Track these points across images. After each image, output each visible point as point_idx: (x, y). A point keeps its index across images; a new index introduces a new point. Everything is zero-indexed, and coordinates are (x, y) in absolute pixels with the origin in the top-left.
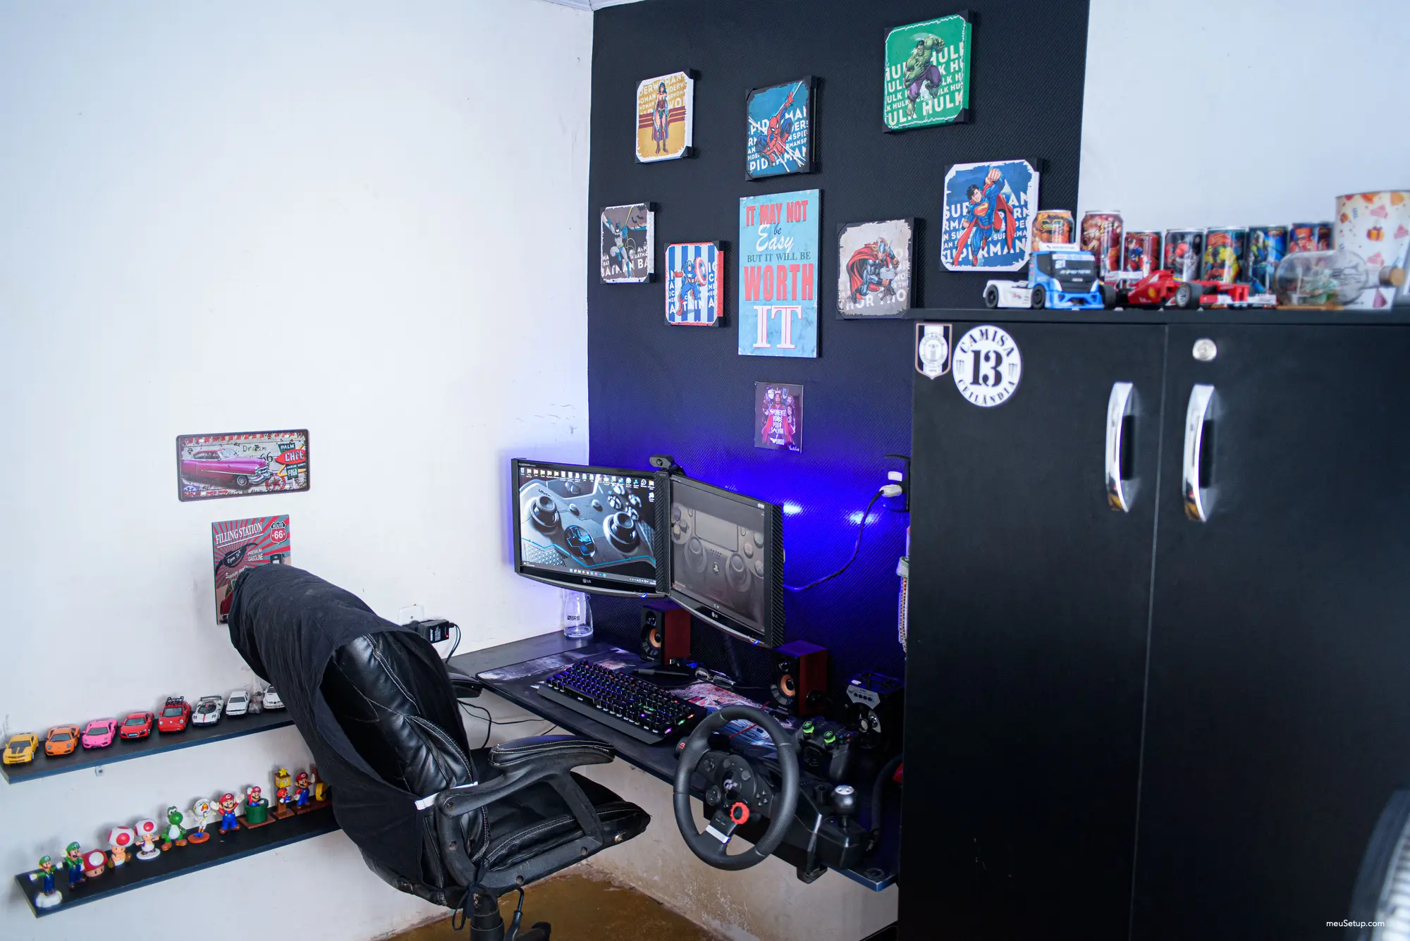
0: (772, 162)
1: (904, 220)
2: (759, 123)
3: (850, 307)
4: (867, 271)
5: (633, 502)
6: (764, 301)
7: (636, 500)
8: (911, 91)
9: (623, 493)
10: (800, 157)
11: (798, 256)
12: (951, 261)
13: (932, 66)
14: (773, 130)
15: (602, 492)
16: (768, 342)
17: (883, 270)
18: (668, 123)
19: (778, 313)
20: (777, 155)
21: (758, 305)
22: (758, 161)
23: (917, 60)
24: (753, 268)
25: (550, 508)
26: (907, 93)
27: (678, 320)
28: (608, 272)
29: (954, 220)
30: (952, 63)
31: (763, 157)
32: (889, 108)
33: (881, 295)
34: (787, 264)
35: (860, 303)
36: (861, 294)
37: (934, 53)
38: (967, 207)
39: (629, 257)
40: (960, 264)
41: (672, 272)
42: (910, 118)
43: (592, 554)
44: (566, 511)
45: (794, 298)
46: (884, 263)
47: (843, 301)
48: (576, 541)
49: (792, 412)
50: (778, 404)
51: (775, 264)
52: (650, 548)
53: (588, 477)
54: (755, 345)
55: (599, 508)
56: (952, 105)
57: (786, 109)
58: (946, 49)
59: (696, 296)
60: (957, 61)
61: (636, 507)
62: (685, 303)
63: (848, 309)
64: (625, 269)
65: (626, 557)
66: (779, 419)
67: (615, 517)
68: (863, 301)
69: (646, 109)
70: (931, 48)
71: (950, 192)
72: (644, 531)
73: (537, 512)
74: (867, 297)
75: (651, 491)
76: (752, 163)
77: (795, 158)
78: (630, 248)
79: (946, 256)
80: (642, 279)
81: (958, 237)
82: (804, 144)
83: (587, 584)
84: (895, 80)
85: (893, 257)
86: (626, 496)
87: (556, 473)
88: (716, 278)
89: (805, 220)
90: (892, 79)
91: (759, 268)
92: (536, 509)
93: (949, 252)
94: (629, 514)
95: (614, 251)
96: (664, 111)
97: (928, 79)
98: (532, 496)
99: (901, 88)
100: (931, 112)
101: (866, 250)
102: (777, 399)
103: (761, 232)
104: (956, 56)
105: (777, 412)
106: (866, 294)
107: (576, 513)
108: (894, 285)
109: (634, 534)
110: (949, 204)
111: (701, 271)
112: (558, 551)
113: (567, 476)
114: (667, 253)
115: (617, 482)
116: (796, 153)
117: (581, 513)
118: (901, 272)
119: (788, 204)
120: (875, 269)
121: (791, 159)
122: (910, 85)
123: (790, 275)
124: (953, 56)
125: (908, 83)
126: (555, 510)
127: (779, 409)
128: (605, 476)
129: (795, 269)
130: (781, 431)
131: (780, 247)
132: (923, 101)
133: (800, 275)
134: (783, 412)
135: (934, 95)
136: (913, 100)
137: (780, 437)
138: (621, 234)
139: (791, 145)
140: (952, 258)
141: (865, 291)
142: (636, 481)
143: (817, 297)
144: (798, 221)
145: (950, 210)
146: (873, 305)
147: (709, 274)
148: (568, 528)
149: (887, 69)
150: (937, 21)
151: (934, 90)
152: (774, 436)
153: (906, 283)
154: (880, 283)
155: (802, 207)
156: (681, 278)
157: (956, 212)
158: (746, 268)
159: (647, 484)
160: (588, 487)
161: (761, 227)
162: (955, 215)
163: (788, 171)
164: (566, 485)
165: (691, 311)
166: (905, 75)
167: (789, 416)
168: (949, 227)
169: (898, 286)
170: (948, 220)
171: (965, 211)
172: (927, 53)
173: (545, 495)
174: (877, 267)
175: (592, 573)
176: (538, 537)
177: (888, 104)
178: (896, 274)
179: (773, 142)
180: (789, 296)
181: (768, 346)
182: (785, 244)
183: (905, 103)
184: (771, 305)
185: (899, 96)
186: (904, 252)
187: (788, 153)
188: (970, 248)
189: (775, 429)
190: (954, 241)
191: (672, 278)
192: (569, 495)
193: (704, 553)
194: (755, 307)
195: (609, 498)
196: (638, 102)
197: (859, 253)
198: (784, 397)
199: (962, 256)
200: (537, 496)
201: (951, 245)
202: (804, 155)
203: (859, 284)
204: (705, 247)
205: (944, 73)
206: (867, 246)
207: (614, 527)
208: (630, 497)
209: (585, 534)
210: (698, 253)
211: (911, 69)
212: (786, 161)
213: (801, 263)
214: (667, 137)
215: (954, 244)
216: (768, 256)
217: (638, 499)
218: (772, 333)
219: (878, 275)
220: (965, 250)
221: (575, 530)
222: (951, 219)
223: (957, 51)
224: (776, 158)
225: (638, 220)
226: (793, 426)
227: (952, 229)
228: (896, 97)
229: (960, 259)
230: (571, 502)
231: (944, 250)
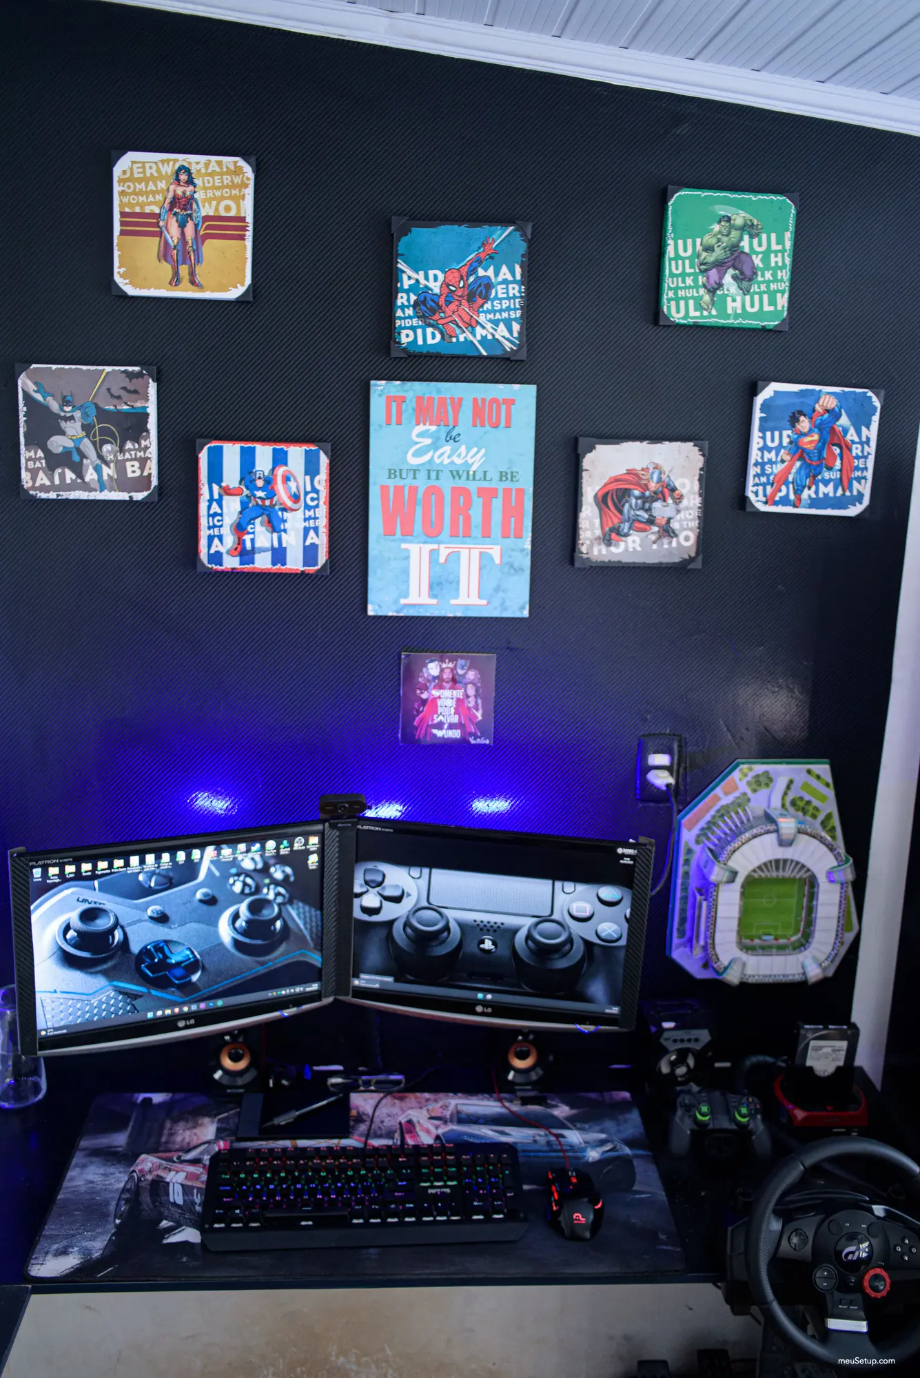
0: (451, 337)
1: (692, 444)
2: (421, 273)
3: (600, 551)
4: (631, 506)
5: (278, 875)
6: (424, 538)
7: (284, 872)
8: (708, 278)
9: (260, 866)
10: (507, 335)
11: (493, 475)
12: (764, 499)
13: (743, 252)
14: (453, 289)
15: (217, 874)
16: (432, 594)
17: (657, 505)
18: (200, 239)
19: (454, 557)
20: (460, 327)
21: (411, 542)
22: (419, 331)
23: (719, 240)
24: (399, 490)
25: (102, 924)
26: (701, 280)
27: (231, 563)
28: (42, 479)
29: (770, 450)
30: (772, 255)
31: (430, 325)
32: (671, 294)
33: (653, 537)
34: (473, 487)
35: (617, 546)
36: (619, 534)
37: (746, 237)
38: (789, 436)
39: (100, 457)
40: (776, 503)
41: (215, 488)
42: (705, 313)
43: (195, 978)
44: (140, 921)
45: (486, 533)
46: (659, 496)
47: (588, 542)
48: (164, 965)
49: (477, 691)
50: (447, 682)
51: (446, 485)
52: (308, 938)
53: (189, 856)
54: (403, 601)
55: (210, 901)
56: (772, 308)
57: (479, 261)
58: (764, 236)
59: (274, 525)
60: (780, 255)
61: (285, 882)
62: (247, 538)
63: (596, 552)
64: (91, 475)
65: (262, 964)
66: (451, 703)
67: (243, 908)
68: (622, 545)
69: (142, 205)
70: (742, 229)
71: (764, 415)
72: (298, 915)
73: (73, 938)
74: (630, 539)
75: (313, 853)
76: (404, 333)
77: (497, 336)
78: (103, 442)
79: (757, 496)
80: (139, 496)
81: (775, 471)
82: (515, 320)
83: (186, 1027)
84: (683, 259)
85: (673, 490)
86: (265, 871)
87: (118, 863)
88: (322, 500)
89: (508, 425)
90: (677, 257)
91: (413, 490)
92: (71, 934)
93: (760, 488)
94: (271, 896)
95: (58, 444)
96: (190, 216)
97: (735, 268)
98: (62, 912)
99: (692, 271)
100: (739, 311)
101: (627, 477)
102: (447, 675)
103: (419, 435)
104: (780, 247)
105: (447, 693)
106: (626, 535)
107: (162, 919)
108: (675, 525)
109: (278, 924)
110: (762, 429)
111: (287, 490)
112: (121, 992)
113: (142, 862)
114: (203, 457)
115: (248, 851)
116: (499, 330)
117: (173, 917)
118: (687, 508)
119: (475, 400)
120: (644, 503)
121: (490, 337)
122: (706, 271)
123: (477, 503)
124: (774, 247)
125: (703, 267)
126: (117, 924)
127: (450, 689)
128: (224, 846)
129: (488, 495)
130: (455, 719)
131: (458, 461)
132: (728, 295)
133: (497, 504)
134: (459, 693)
135: (746, 291)
136: (712, 291)
137: (451, 726)
138: (78, 414)
139: (491, 316)
140: (765, 495)
141: (626, 530)
142: (285, 842)
143: (530, 534)
144: (496, 426)
145: (764, 438)
146: (639, 549)
147: (306, 493)
148: (145, 947)
149: (670, 242)
150: (753, 197)
151: (745, 284)
152: (440, 726)
153: (695, 524)
154: (651, 521)
155: (503, 408)
156: (237, 499)
157: (773, 440)
158: (384, 489)
159: (306, 843)
160: (190, 870)
161: (421, 428)
162: (769, 444)
163: (484, 353)
164: (141, 877)
165: (264, 550)
166: (699, 256)
167: (468, 697)
168: (762, 458)
169: (681, 525)
170: (761, 449)
171: (786, 441)
172: (735, 234)
173: (92, 905)
174: (647, 501)
175: (194, 1007)
176: (76, 979)
177: (670, 289)
178: (678, 511)
179: (453, 307)
180: (476, 532)
181: (434, 601)
182: (470, 456)
183: (697, 292)
184: (439, 543)
185: (689, 281)
186: (692, 484)
187: (484, 327)
188: (791, 486)
189: (441, 717)
190: (768, 476)
191: (216, 496)
192: (150, 892)
193: (454, 926)
194: (404, 546)
195: (231, 881)
196: (117, 188)
197: (616, 480)
198: (460, 672)
199: (780, 494)
200: (74, 909)
201: (764, 479)
202: (516, 335)
203: (616, 521)
204: (296, 454)
205: (761, 265)
206: (630, 472)
207: (241, 923)
208: (272, 870)
209: (180, 948)
210: (280, 459)
211: (709, 249)
212: (479, 338)
213: (501, 486)
214: (198, 261)
215: (768, 479)
216: (433, 471)
217: (288, 870)
218: (440, 584)
219: (649, 510)
220: (784, 488)
221: (161, 947)
222: (764, 448)
223: (780, 241)
224: (458, 331)
225: (123, 393)
226: (477, 710)
227: (766, 460)
228: (684, 281)
229: (777, 498)
230: (148, 905)
231: (753, 486)
